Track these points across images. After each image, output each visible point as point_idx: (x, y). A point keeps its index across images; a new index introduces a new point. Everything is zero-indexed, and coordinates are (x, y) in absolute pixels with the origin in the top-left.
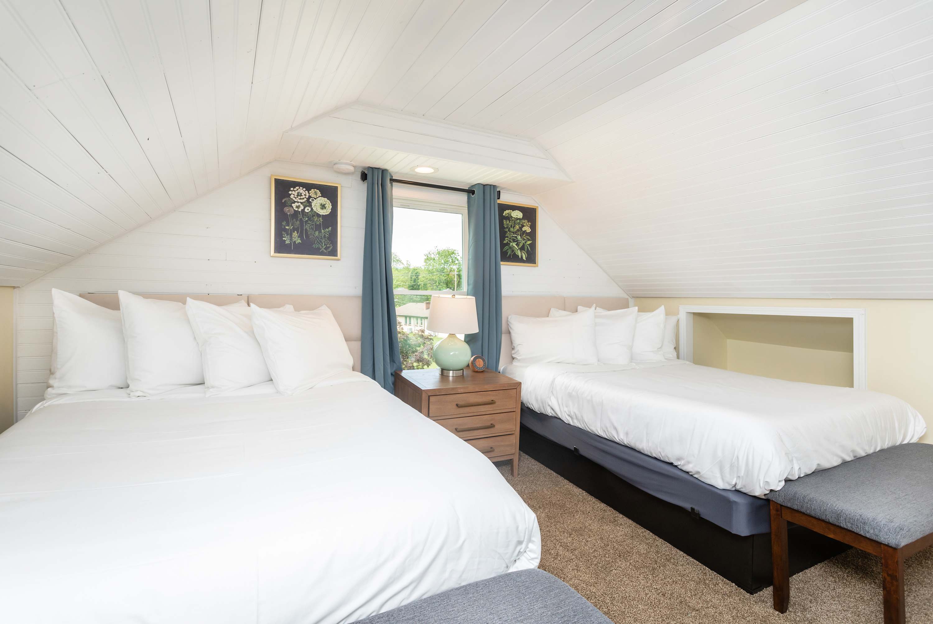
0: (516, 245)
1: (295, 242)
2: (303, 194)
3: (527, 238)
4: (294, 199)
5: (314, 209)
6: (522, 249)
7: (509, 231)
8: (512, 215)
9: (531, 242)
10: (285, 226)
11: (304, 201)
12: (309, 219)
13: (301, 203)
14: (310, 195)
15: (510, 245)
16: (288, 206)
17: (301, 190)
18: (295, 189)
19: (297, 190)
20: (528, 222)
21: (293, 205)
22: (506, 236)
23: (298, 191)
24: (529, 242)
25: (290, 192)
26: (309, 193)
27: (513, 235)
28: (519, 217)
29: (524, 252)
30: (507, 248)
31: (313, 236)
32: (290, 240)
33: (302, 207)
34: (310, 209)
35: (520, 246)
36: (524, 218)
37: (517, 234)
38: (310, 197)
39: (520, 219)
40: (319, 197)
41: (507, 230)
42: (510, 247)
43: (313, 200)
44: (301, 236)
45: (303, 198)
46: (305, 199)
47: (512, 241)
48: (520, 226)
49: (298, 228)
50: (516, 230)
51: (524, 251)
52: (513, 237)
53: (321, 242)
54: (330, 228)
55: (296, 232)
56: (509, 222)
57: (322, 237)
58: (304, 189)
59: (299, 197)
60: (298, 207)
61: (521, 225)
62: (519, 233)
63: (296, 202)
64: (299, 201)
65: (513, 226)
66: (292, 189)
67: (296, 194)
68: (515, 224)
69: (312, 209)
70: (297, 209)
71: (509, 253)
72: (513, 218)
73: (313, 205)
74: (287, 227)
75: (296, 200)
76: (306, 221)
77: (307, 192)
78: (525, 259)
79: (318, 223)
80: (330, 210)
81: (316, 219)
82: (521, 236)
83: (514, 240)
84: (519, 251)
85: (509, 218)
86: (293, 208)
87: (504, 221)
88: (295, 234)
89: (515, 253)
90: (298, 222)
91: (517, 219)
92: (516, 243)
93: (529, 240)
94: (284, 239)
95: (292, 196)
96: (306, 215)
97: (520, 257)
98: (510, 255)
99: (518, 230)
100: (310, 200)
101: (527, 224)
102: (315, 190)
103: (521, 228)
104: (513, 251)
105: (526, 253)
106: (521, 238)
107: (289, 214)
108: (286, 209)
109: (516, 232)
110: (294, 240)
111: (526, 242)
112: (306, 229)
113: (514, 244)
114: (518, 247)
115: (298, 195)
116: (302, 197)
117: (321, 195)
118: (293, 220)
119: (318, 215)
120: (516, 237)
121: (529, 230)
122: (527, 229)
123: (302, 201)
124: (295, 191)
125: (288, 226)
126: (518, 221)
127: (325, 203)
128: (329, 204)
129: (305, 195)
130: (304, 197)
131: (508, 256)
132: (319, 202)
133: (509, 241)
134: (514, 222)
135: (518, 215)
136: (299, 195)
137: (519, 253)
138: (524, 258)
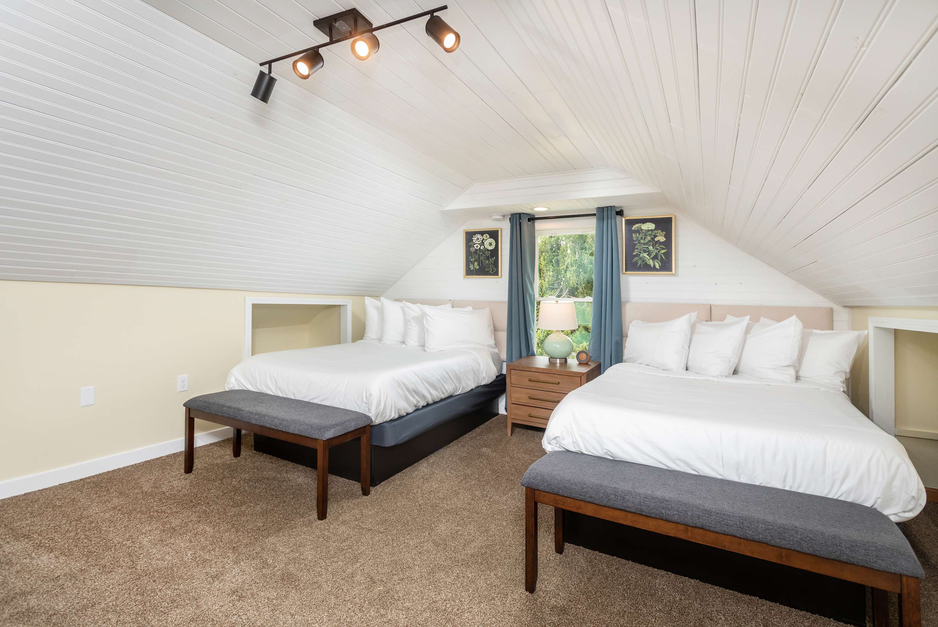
0: (648, 255)
3: (661, 247)
4: (475, 242)
5: (486, 246)
6: (655, 258)
7: (639, 243)
8: (642, 228)
9: (666, 250)
10: (470, 259)
11: (480, 242)
12: (483, 253)
13: (479, 244)
15: (641, 256)
16: (472, 247)
17: (479, 236)
18: (476, 236)
20: (662, 232)
21: (474, 246)
22: (636, 248)
24: (663, 251)
25: (473, 238)
26: (483, 237)
27: (644, 247)
28: (650, 229)
29: (658, 261)
30: (637, 259)
31: (486, 263)
32: (473, 267)
33: (479, 246)
34: (483, 247)
35: (652, 256)
36: (656, 229)
37: (648, 245)
38: (483, 239)
39: (652, 230)
41: (637, 242)
42: (640, 258)
43: (485, 241)
44: (479, 265)
46: (481, 241)
47: (642, 252)
48: (653, 237)
49: (477, 259)
50: (647, 241)
51: (656, 260)
52: (643, 248)
53: (489, 267)
54: (495, 257)
56: (639, 235)
57: (490, 263)
58: (480, 235)
60: (477, 247)
61: (654, 235)
62: (651, 244)
63: (476, 244)
64: (478, 243)
65: (643, 238)
66: (474, 236)
67: (476, 239)
68: (646, 236)
69: (484, 246)
71: (639, 263)
72: (643, 231)
73: (485, 244)
74: (472, 260)
76: (482, 255)
78: (658, 268)
79: (488, 255)
80: (495, 246)
81: (486, 252)
82: (653, 246)
83: (645, 251)
84: (651, 260)
85: (639, 231)
87: (633, 234)
88: (476, 263)
89: (646, 263)
90: (477, 256)
91: (649, 231)
92: (648, 253)
93: (663, 249)
94: (470, 267)
95: (474, 241)
96: (481, 251)
97: (652, 266)
98: (641, 265)
99: (649, 241)
101: (661, 233)
102: (487, 234)
103: (653, 239)
104: (644, 261)
105: (660, 262)
106: (653, 248)
107: (472, 251)
108: (471, 249)
109: (647, 243)
110: (475, 267)
111: (659, 252)
112: (482, 260)
113: (645, 255)
114: (649, 257)
115: (477, 240)
116: (479, 240)
117: (489, 237)
118: (474, 255)
119: (488, 250)
120: (647, 248)
121: (663, 240)
122: (662, 239)
125: (472, 258)
126: (650, 232)
127: (491, 242)
128: (494, 242)
130: (480, 240)
131: (638, 266)
132: (488, 241)
133: (639, 252)
134: (645, 234)
135: (650, 227)
136: (478, 239)
137: (651, 263)
138: (657, 266)
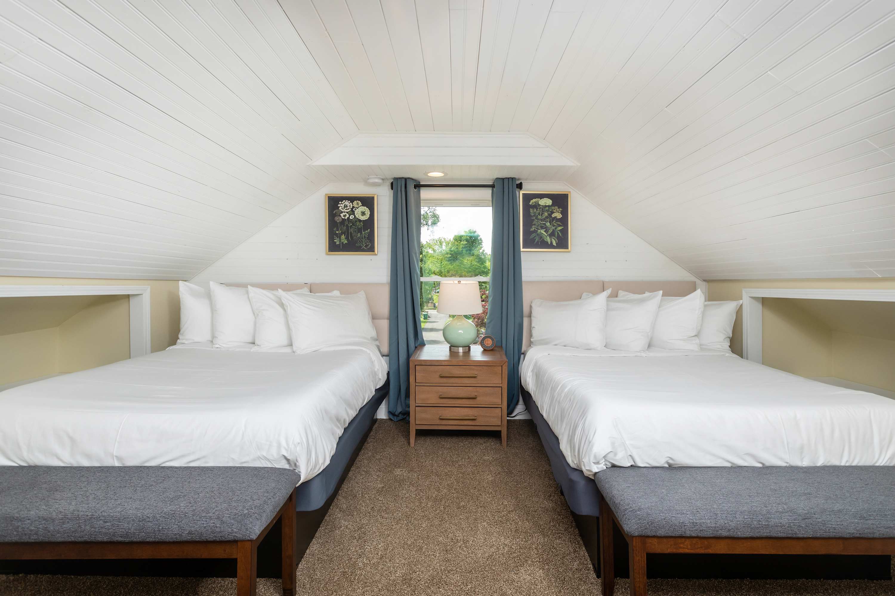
0: (545, 231)
1: (343, 242)
2: (348, 206)
3: (558, 224)
4: (342, 210)
5: (357, 216)
6: (552, 235)
7: (536, 218)
8: (540, 203)
10: (335, 231)
11: (349, 211)
12: (353, 224)
13: (347, 212)
14: (354, 205)
15: (538, 232)
16: (337, 216)
17: (347, 203)
18: (343, 202)
19: (344, 202)
20: (559, 208)
21: (341, 214)
22: (533, 224)
23: (345, 204)
24: (560, 228)
25: (339, 205)
26: (353, 204)
27: (542, 223)
28: (547, 205)
29: (554, 238)
30: (534, 236)
31: (356, 237)
32: (340, 241)
33: (348, 216)
34: (353, 217)
35: (549, 233)
36: (553, 205)
37: (545, 221)
38: (353, 207)
39: (549, 206)
40: (360, 206)
41: (534, 218)
42: (538, 234)
43: (356, 209)
44: (347, 238)
45: (349, 209)
46: (350, 209)
47: (540, 228)
48: (550, 213)
49: (345, 232)
50: (544, 217)
53: (362, 241)
54: (369, 230)
55: (343, 235)
56: (537, 210)
57: (362, 237)
58: (349, 202)
59: (345, 208)
60: (345, 216)
61: (551, 211)
62: (548, 220)
63: (343, 212)
64: (346, 211)
65: (541, 213)
66: (340, 203)
67: (343, 206)
68: (543, 211)
69: (355, 216)
70: (344, 218)
71: (537, 240)
72: (541, 206)
73: (356, 213)
74: (337, 232)
75: (343, 211)
76: (351, 226)
77: (351, 203)
79: (360, 227)
80: (369, 216)
81: (358, 223)
82: (550, 222)
83: (542, 227)
84: (549, 237)
85: (536, 206)
86: (341, 217)
87: (531, 209)
88: (343, 237)
89: (543, 240)
90: (345, 228)
93: (560, 226)
94: (335, 241)
95: (340, 208)
96: (350, 222)
97: (549, 243)
99: (546, 217)
100: (354, 210)
101: (558, 210)
102: (357, 201)
103: (550, 215)
104: (541, 237)
105: (556, 239)
106: (550, 224)
107: (338, 222)
108: (336, 218)
109: (544, 219)
110: (342, 241)
111: (556, 228)
112: (351, 232)
113: (542, 231)
114: (547, 233)
115: (344, 207)
116: (347, 208)
117: (361, 205)
118: (341, 226)
119: (360, 221)
120: (544, 224)
121: (560, 216)
122: (558, 215)
123: (347, 211)
124: (342, 204)
125: (338, 230)
126: (547, 208)
127: (365, 211)
128: (368, 211)
129: (350, 206)
130: (349, 207)
131: (535, 243)
132: (360, 210)
133: (536, 228)
134: (542, 209)
135: (547, 202)
136: (346, 206)
137: (548, 239)
138: (554, 244)
